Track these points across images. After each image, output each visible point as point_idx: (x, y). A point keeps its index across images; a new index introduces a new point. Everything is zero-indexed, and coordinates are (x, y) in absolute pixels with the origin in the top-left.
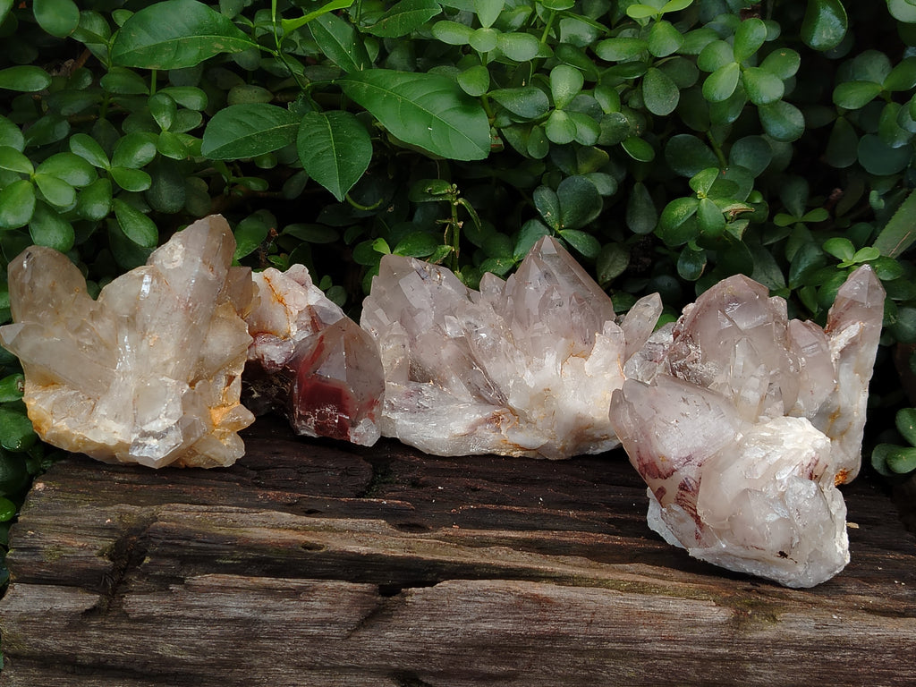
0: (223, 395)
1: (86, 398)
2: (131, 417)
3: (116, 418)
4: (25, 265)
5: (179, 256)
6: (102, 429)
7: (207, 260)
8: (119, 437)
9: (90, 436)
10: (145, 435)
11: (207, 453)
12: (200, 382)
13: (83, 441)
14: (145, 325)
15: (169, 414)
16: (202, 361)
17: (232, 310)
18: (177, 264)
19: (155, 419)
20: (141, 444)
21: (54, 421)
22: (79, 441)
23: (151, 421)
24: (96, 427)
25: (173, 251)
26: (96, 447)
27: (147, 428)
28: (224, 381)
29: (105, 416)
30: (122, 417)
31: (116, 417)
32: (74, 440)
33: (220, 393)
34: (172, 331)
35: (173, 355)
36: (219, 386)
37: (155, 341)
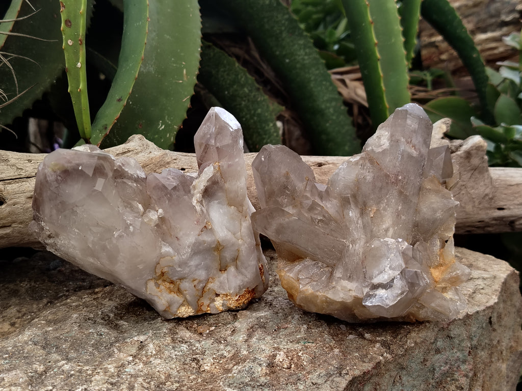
0: (440, 256)
1: (325, 265)
2: (362, 275)
3: (350, 279)
4: (263, 159)
5: (385, 140)
6: (339, 288)
7: (409, 140)
8: (353, 294)
9: (330, 295)
10: (375, 287)
11: (433, 305)
12: (418, 243)
13: (326, 302)
14: (364, 202)
15: (393, 267)
16: (417, 226)
17: (437, 182)
18: (384, 147)
19: (382, 272)
20: (372, 295)
21: (301, 286)
22: (322, 302)
23: (378, 274)
24: (333, 287)
25: (380, 138)
26: (337, 306)
27: (376, 281)
28: (438, 243)
29: (341, 278)
30: (355, 277)
31: (350, 277)
32: (318, 301)
33: (437, 254)
34: (388, 201)
35: (391, 223)
36: (435, 248)
37: (374, 213)
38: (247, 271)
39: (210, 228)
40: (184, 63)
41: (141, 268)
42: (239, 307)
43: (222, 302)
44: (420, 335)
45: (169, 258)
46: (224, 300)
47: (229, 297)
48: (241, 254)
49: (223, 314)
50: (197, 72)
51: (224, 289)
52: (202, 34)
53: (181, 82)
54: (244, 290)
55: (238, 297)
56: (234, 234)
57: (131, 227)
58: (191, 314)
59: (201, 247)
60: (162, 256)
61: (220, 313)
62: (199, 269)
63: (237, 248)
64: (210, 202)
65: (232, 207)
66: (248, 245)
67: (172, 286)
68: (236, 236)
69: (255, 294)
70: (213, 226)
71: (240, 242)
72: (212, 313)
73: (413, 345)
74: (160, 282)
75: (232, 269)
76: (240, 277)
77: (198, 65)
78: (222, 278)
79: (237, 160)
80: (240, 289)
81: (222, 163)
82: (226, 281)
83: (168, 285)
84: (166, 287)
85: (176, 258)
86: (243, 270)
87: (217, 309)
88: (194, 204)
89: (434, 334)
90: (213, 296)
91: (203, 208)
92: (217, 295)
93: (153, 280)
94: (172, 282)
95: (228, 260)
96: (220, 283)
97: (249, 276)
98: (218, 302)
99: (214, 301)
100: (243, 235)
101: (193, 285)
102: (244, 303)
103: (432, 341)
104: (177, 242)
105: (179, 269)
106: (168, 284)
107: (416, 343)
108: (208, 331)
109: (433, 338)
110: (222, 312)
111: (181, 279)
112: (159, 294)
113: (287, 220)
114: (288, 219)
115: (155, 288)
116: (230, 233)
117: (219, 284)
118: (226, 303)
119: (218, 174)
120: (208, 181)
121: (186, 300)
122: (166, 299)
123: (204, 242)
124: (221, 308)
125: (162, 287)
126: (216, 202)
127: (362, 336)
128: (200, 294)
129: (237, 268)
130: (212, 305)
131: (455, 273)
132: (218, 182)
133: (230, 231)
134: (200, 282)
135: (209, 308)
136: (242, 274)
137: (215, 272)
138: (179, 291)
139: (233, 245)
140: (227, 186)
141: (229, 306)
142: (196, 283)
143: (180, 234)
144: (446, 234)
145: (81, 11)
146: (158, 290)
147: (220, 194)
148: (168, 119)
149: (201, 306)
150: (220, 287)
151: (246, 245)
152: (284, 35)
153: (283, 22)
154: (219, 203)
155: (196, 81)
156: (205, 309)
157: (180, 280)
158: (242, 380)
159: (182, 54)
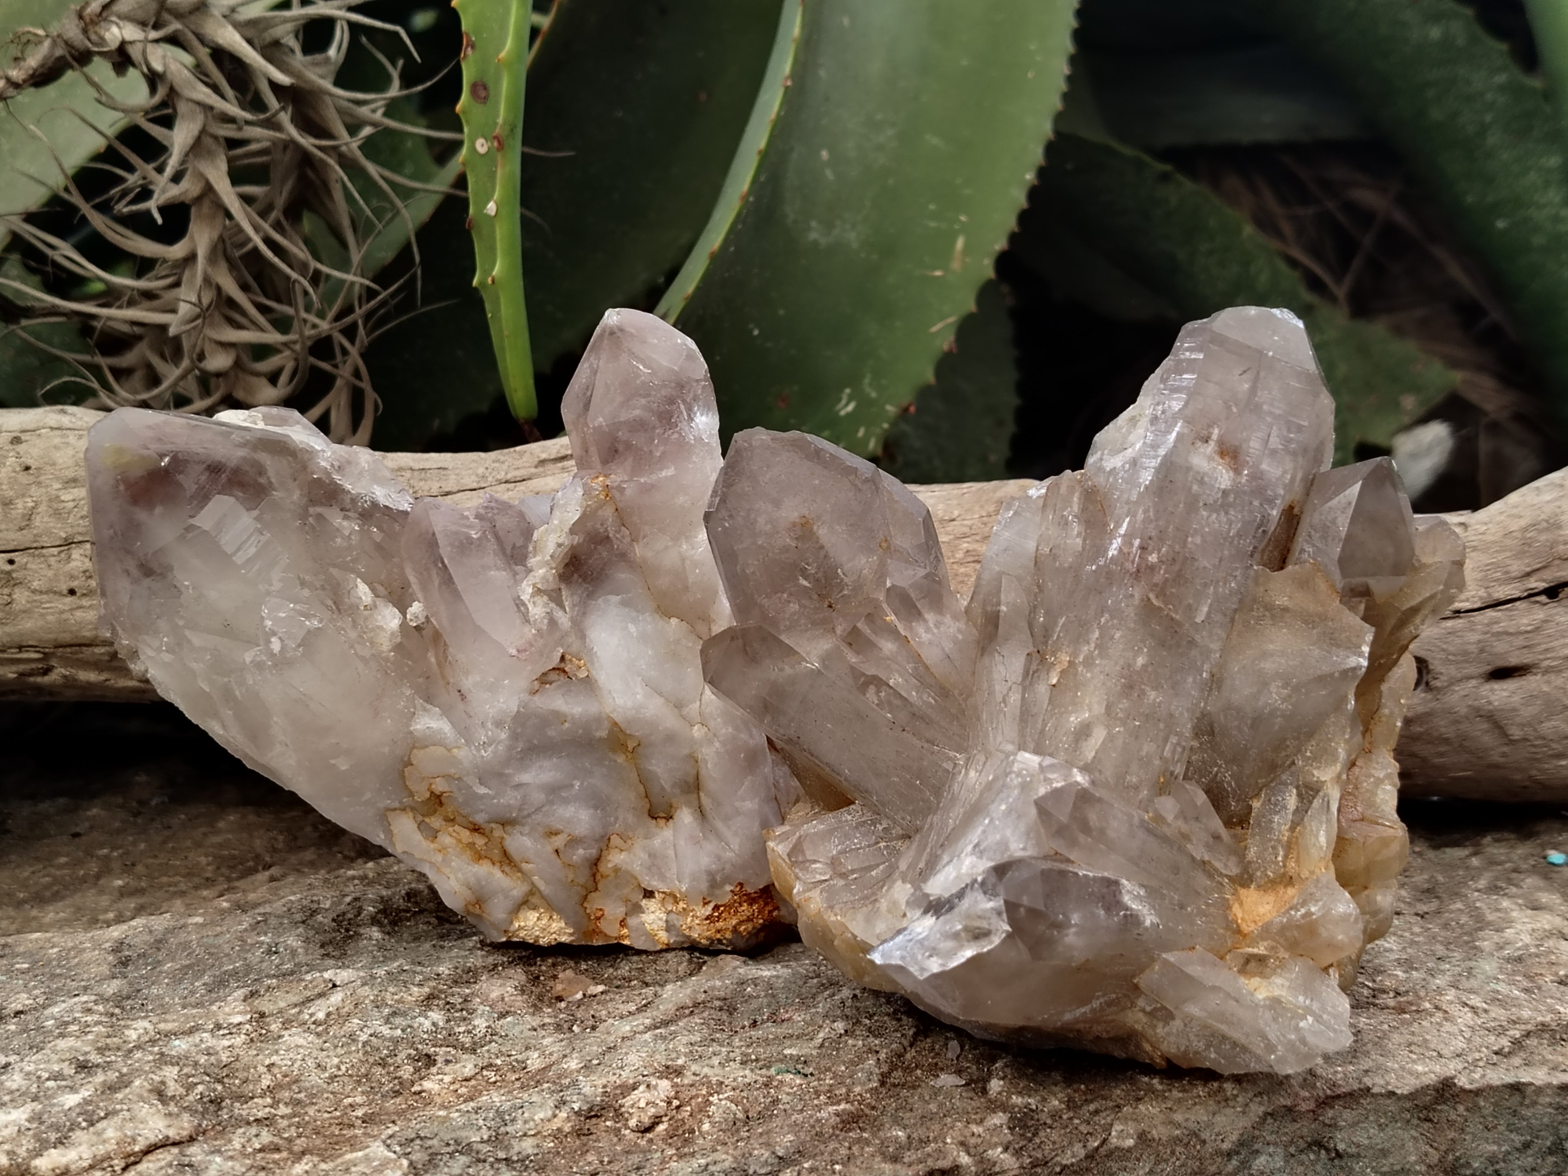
16: (1210, 732)
28: (1292, 803)
33: (1279, 841)
34: (1101, 636)
35: (1099, 709)
36: (1276, 818)
37: (1063, 672)
38: (729, 827)
39: (582, 674)
40: (963, 218)
41: (344, 768)
42: (720, 941)
43: (664, 916)
44: (1178, 1117)
45: (439, 751)
46: (669, 913)
47: (682, 905)
48: (703, 772)
49: (670, 956)
50: (1000, 244)
51: (663, 878)
52: (1057, 132)
53: (938, 273)
54: (728, 888)
55: (710, 908)
56: (679, 705)
57: (273, 639)
58: (564, 939)
59: (551, 733)
60: (417, 743)
61: (661, 951)
62: (566, 801)
63: (686, 752)
64: (591, 595)
65: (674, 621)
66: (723, 744)
67: (480, 841)
68: (685, 711)
69: (777, 908)
70: (594, 673)
71: (697, 732)
72: (637, 946)
73: (1130, 1142)
74: (435, 822)
75: (685, 817)
76: (711, 846)
77: (1011, 223)
78: (657, 842)
79: (668, 472)
80: (714, 885)
81: (615, 479)
82: (671, 852)
83: (465, 835)
84: (460, 841)
85: (463, 754)
86: (719, 825)
87: (651, 936)
88: (525, 597)
89: (1245, 1122)
90: (638, 896)
91: (559, 614)
92: (649, 894)
93: (411, 814)
94: (476, 829)
95: (667, 787)
96: (652, 855)
97: (735, 844)
98: (652, 916)
99: (637, 909)
100: (708, 710)
101: (549, 849)
102: (735, 930)
103: (1226, 1146)
104: (461, 706)
105: (482, 790)
106: (468, 833)
107: (1143, 1137)
108: (579, 996)
109: (1234, 1138)
110: (668, 949)
111: (506, 823)
112: (439, 858)
113: (788, 670)
114: (792, 667)
115: (418, 837)
116: (659, 701)
117: (646, 857)
118: (678, 924)
119: (608, 513)
120: (572, 531)
121: (533, 891)
122: (460, 875)
123: (559, 717)
124: (663, 937)
125: (446, 839)
126: (615, 599)
127: (978, 1085)
128: (583, 878)
129: (701, 813)
130: (632, 921)
131: (1303, 911)
132: (608, 537)
133: (661, 694)
134: (574, 842)
135: (625, 931)
136: (719, 837)
137: (631, 818)
138: (507, 860)
139: (671, 738)
140: (638, 551)
141: (687, 932)
142: (559, 841)
143: (468, 683)
144: (1315, 772)
145: (502, 55)
146: (432, 846)
147: (622, 576)
148: (871, 385)
149: (598, 919)
150: (649, 868)
151: (717, 744)
152: (1493, 139)
153: (1489, 96)
154: (624, 604)
155: (989, 272)
156: (611, 930)
157: (503, 825)
158: (464, 1134)
159: (967, 191)
